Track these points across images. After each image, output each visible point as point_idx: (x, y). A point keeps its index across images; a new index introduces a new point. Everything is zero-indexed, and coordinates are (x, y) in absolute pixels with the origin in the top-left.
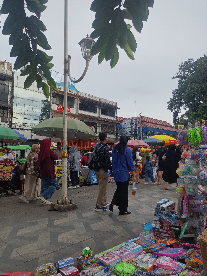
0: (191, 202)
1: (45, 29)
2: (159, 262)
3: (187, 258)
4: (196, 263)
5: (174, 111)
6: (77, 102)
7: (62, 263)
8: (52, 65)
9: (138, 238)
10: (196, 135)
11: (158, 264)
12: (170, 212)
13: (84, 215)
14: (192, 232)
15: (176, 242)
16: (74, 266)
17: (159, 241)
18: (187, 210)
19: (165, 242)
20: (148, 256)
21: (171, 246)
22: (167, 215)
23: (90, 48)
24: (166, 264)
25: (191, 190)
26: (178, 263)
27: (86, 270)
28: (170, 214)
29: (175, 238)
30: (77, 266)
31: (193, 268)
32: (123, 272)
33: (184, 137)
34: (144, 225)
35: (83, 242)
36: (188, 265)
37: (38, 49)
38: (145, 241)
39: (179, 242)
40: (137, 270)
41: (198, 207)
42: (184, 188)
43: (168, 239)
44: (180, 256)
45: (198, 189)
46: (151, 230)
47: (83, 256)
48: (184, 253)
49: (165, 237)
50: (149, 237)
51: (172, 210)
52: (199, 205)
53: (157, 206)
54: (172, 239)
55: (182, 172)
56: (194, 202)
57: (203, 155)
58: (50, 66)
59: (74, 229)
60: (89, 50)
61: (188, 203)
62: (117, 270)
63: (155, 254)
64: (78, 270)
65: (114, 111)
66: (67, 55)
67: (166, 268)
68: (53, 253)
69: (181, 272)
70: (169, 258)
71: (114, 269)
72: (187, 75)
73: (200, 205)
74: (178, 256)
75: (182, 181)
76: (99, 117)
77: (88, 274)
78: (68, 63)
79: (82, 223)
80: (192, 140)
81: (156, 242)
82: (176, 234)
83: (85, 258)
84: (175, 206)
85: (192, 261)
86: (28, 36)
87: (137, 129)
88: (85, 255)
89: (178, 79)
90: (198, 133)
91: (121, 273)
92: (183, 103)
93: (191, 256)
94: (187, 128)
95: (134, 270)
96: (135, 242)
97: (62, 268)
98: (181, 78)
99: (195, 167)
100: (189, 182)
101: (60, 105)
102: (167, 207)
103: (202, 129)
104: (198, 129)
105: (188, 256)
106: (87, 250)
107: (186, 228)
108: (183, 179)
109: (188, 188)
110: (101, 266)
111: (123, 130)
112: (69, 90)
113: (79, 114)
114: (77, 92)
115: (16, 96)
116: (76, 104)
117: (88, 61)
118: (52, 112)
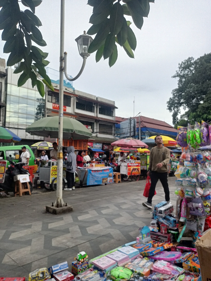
0: (190, 205)
1: (40, 24)
2: (156, 267)
3: (184, 262)
4: (193, 267)
5: (173, 111)
6: (74, 101)
7: (56, 269)
8: (48, 62)
9: (135, 242)
10: (196, 137)
11: (155, 268)
12: (168, 215)
13: (80, 218)
14: (190, 235)
15: (174, 245)
16: (69, 271)
17: (156, 245)
18: (185, 214)
19: (162, 246)
20: (145, 260)
21: (169, 250)
22: (165, 218)
23: (87, 45)
24: (163, 269)
25: (190, 193)
26: (175, 267)
27: (81, 275)
28: (168, 217)
29: (173, 241)
30: (72, 271)
31: (191, 273)
32: (119, 277)
33: (183, 138)
34: (141, 229)
35: (78, 246)
36: (185, 269)
37: (32, 45)
38: (142, 245)
39: (177, 246)
40: (134, 275)
41: (196, 210)
42: (182, 191)
43: (166, 242)
44: (177, 261)
45: (197, 192)
46: (148, 234)
47: (78, 260)
48: (181, 258)
49: (163, 240)
50: (147, 241)
51: (170, 213)
52: (197, 208)
53: (155, 209)
54: (170, 242)
55: (181, 175)
56: (192, 205)
57: (202, 157)
58: (45, 63)
59: (69, 232)
60: (86, 47)
61: (187, 206)
62: (113, 275)
63: (152, 258)
64: (72, 275)
65: (112, 110)
66: (63, 51)
67: (163, 272)
68: (47, 258)
69: (178, 277)
70: (167, 262)
71: (110, 273)
72: (188, 75)
73: (199, 209)
74: (176, 260)
75: (181, 183)
76: (97, 117)
77: (83, 279)
78: (64, 61)
79: (77, 227)
80: (191, 142)
81: (153, 246)
82: (174, 238)
83: (80, 263)
84: (173, 209)
85: (190, 265)
86: (22, 31)
87: (136, 130)
88: (80, 260)
89: (178, 79)
90: (197, 135)
91: (116, 277)
92: (182, 103)
93: (189, 260)
94: (187, 129)
95: (130, 275)
96: (132, 246)
97: (56, 273)
98: (182, 77)
99: (194, 170)
100: (187, 184)
101: (56, 103)
102: (165, 210)
103: (201, 131)
104: (198, 130)
105: (185, 260)
106: (82, 254)
107: (185, 231)
108: (182, 181)
109: (187, 191)
110: (96, 271)
111: (121, 130)
112: (65, 88)
113: (75, 113)
114: (74, 90)
115: (10, 94)
116: (73, 103)
117: (85, 59)
118: (48, 111)
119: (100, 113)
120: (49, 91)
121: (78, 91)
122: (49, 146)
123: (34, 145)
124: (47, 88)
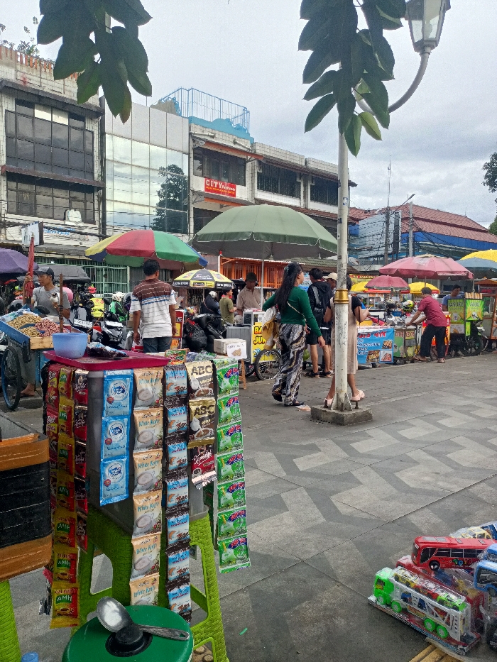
6: (253, 171)
76: (307, 207)
87: (400, 238)
101: (212, 177)
111: (362, 240)
112: (232, 140)
113: (256, 199)
114: (253, 144)
115: (111, 158)
116: (251, 175)
117: (427, 55)
118: (195, 197)
119: (312, 199)
120: (194, 149)
121: (263, 146)
122: (216, 280)
123: (180, 278)
124: (191, 140)
